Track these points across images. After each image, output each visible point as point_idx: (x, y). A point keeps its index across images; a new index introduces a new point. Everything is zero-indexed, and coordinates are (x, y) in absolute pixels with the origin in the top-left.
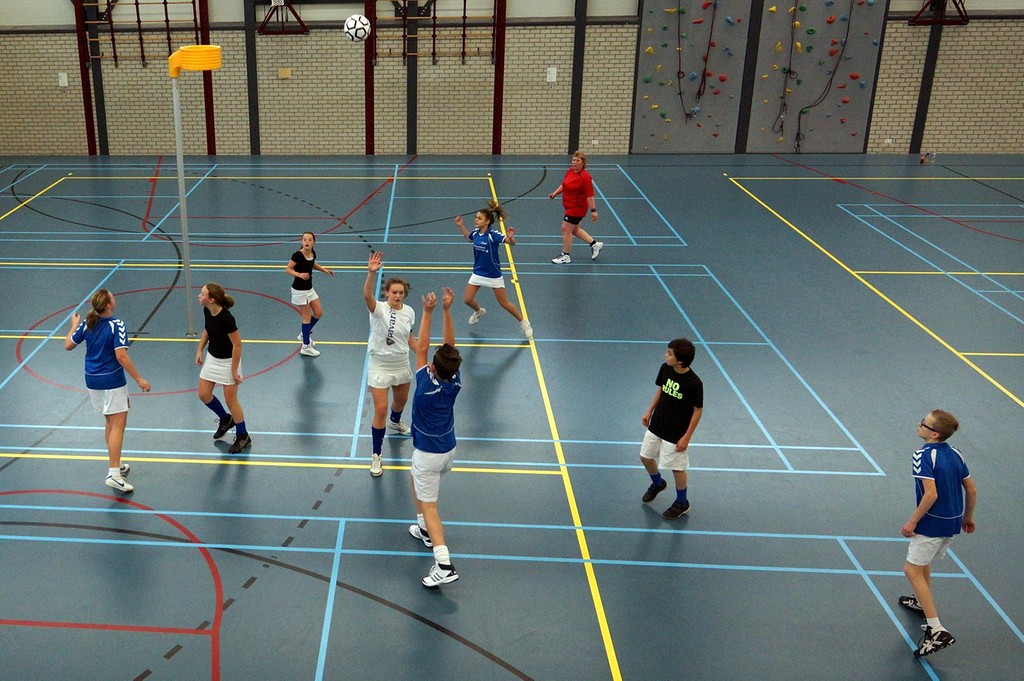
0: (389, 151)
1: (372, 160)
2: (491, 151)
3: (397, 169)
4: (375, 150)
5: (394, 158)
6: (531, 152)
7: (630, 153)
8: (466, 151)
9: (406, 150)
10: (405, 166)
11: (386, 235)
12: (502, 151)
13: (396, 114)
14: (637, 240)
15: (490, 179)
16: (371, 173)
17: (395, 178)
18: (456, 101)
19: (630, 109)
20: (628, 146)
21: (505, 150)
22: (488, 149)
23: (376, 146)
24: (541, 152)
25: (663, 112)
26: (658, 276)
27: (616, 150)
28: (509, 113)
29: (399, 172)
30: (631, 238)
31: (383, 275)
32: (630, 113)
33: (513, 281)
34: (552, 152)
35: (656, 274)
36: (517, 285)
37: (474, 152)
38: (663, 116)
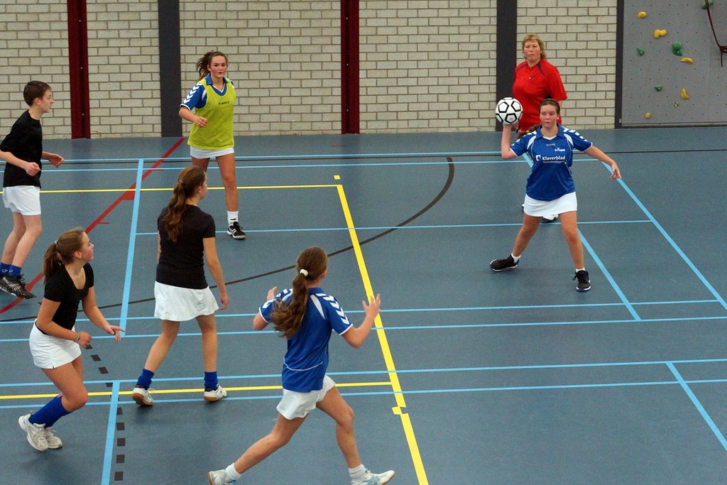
0: (121, 131)
1: (86, 150)
2: (339, 126)
3: (140, 169)
4: (93, 129)
5: (133, 144)
6: (422, 127)
7: (618, 125)
8: (286, 127)
9: (158, 128)
10: (157, 164)
11: (124, 319)
12: (362, 125)
13: (137, 51)
14: (641, 311)
15: (340, 188)
16: (82, 181)
17: (138, 190)
18: (261, 24)
19: (614, 37)
20: (612, 112)
21: (368, 124)
22: (332, 122)
23: (93, 121)
24: (442, 127)
25: (677, 43)
26: (684, 384)
27: (591, 121)
28: (372, 48)
29: (145, 175)
30: (629, 305)
31: (119, 411)
32: (613, 45)
33: (396, 411)
34: (463, 126)
35: (680, 380)
36: (406, 420)
37: (303, 128)
38: (677, 51)
